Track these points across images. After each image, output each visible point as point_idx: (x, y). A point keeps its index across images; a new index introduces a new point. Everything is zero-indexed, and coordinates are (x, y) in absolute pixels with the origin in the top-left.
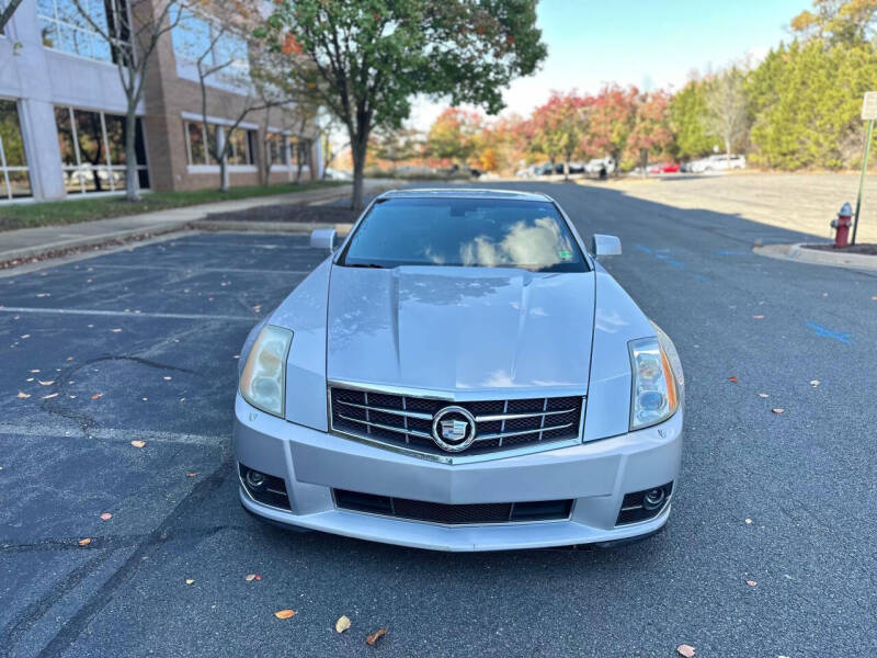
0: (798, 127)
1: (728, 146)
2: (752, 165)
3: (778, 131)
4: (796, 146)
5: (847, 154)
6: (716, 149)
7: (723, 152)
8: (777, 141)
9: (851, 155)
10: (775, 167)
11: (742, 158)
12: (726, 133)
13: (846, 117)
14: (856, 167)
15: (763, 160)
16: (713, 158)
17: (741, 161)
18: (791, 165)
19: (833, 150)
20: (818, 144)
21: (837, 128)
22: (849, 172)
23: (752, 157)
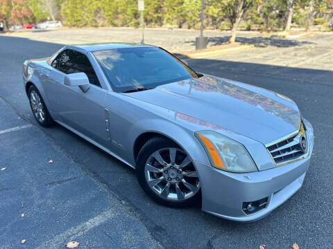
0: (79, 11)
1: (53, 17)
2: (64, 25)
3: (72, 12)
4: (79, 18)
5: (98, 21)
6: (48, 18)
7: (51, 20)
8: (73, 16)
9: (100, 22)
10: (74, 26)
11: (59, 22)
12: (51, 12)
13: (95, 7)
14: (103, 26)
15: (69, 23)
16: (48, 22)
17: (60, 24)
18: (81, 25)
19: (94, 20)
20: (88, 17)
21: (93, 11)
22: (101, 28)
23: (64, 22)
